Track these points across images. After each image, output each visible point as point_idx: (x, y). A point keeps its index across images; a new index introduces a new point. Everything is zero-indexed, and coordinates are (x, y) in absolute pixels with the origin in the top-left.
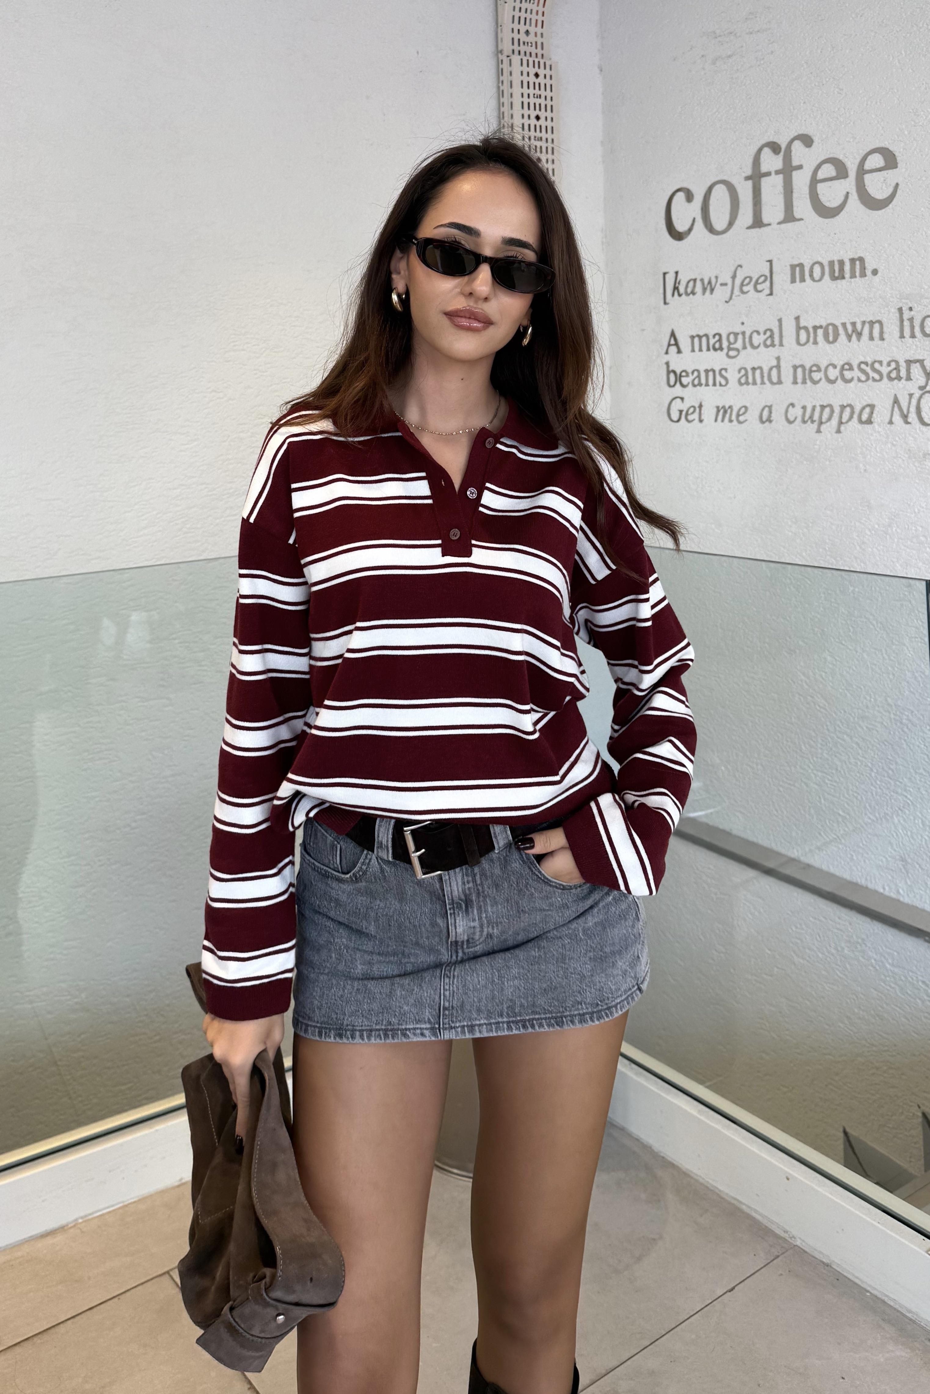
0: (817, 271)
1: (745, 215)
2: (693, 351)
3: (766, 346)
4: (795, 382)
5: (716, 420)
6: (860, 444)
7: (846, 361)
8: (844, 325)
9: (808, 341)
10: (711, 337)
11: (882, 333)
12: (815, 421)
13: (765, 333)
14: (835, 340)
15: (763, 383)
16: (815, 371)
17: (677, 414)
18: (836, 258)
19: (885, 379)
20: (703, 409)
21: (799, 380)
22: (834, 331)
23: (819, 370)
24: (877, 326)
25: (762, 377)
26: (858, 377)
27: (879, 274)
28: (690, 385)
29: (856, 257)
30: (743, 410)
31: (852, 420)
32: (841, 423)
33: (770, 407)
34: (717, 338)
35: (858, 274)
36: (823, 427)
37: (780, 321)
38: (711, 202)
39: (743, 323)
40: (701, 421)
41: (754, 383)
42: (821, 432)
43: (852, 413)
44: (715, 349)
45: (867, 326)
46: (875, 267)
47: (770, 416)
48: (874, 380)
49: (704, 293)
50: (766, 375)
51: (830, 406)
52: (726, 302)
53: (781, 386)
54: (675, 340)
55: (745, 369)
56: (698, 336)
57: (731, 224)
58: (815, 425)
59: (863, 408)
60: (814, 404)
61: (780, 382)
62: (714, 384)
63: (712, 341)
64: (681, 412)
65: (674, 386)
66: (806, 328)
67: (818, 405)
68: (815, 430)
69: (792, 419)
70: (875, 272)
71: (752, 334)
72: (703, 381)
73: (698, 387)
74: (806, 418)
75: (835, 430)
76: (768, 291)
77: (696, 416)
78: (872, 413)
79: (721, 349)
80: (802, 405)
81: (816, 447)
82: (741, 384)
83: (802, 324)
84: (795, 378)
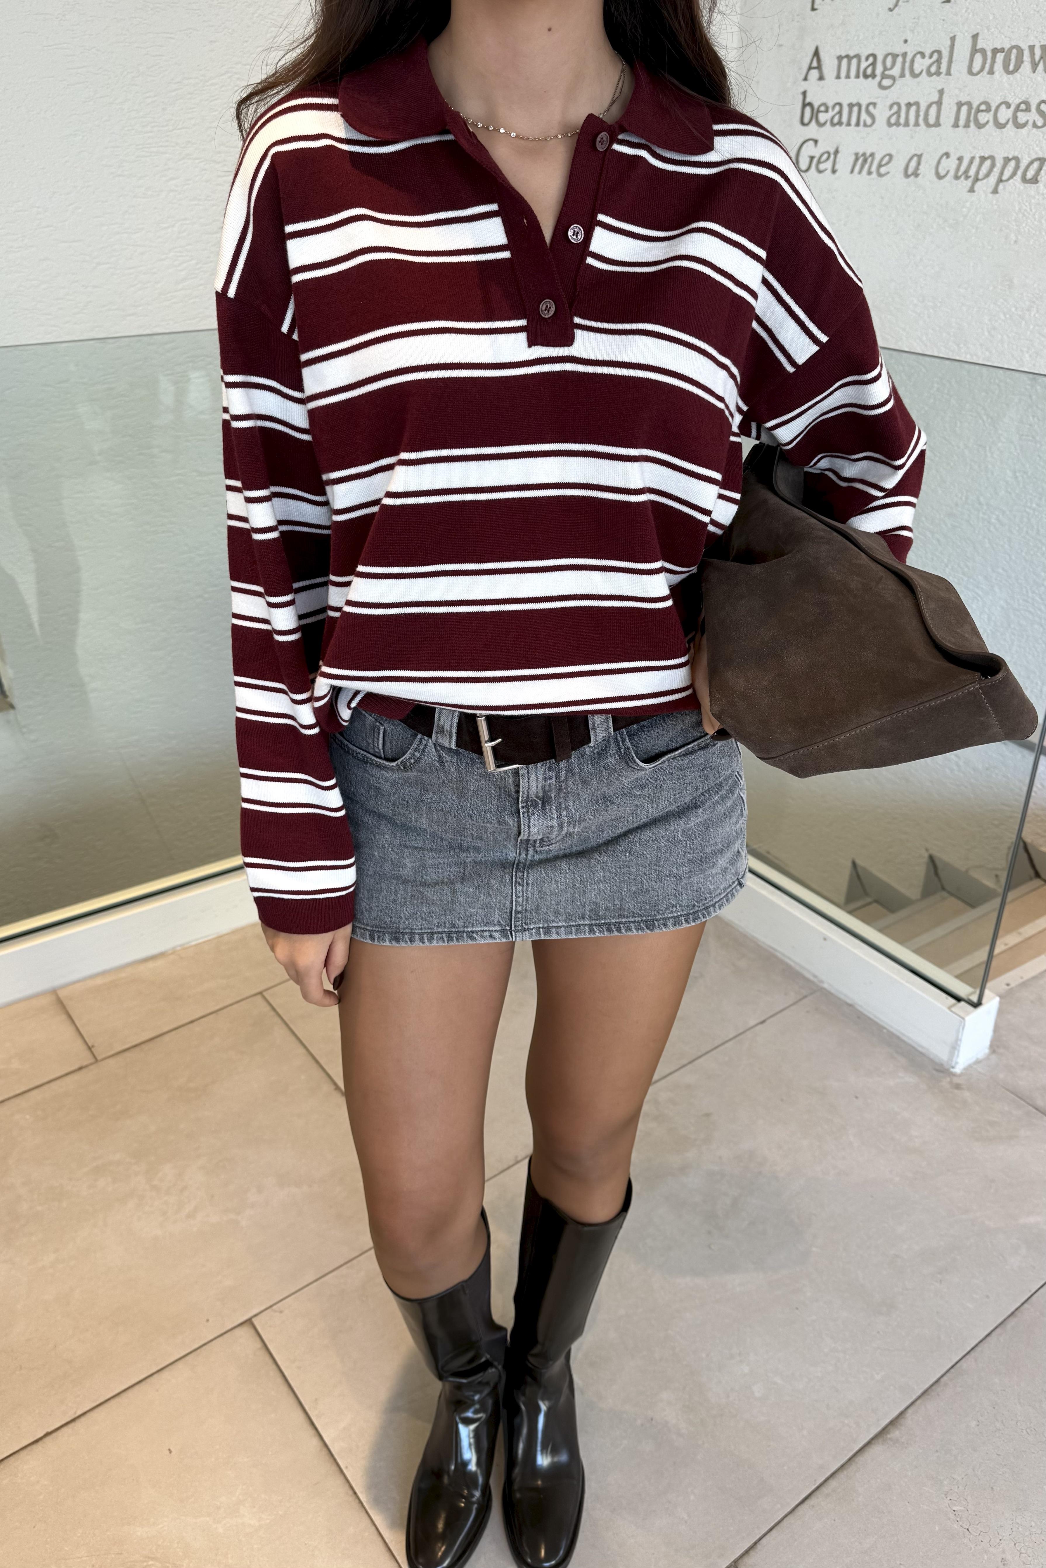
2: (838, 77)
3: (930, 74)
4: (956, 125)
5: (852, 172)
6: (1017, 208)
7: (1023, 99)
8: (1032, 48)
9: (982, 69)
10: (863, 59)
12: (970, 177)
13: (931, 57)
14: (1017, 69)
15: (917, 124)
16: (982, 111)
17: (808, 160)
20: (839, 155)
21: (962, 122)
22: (1017, 56)
23: (988, 110)
25: (917, 115)
26: (1034, 121)
28: (828, 123)
30: (887, 158)
31: (1015, 178)
32: (1000, 180)
33: (920, 157)
34: (871, 60)
36: (979, 183)
37: (953, 39)
39: (906, 41)
40: (834, 171)
41: (907, 124)
42: (974, 191)
43: (1017, 167)
44: (866, 76)
47: (917, 168)
50: (922, 114)
51: (992, 158)
52: (891, 9)
53: (938, 129)
54: (819, 60)
55: (898, 104)
56: (847, 56)
58: (969, 183)
59: (1032, 163)
60: (972, 155)
61: (937, 124)
62: (858, 124)
63: (864, 65)
64: (812, 158)
65: (808, 124)
66: (983, 51)
67: (977, 156)
68: (968, 188)
69: (942, 172)
71: (914, 56)
72: (845, 119)
73: (837, 127)
74: (960, 173)
75: (991, 190)
77: (828, 165)
78: (1040, 169)
79: (873, 76)
80: (958, 155)
81: (964, 210)
82: (890, 125)
83: (979, 47)
84: (957, 118)
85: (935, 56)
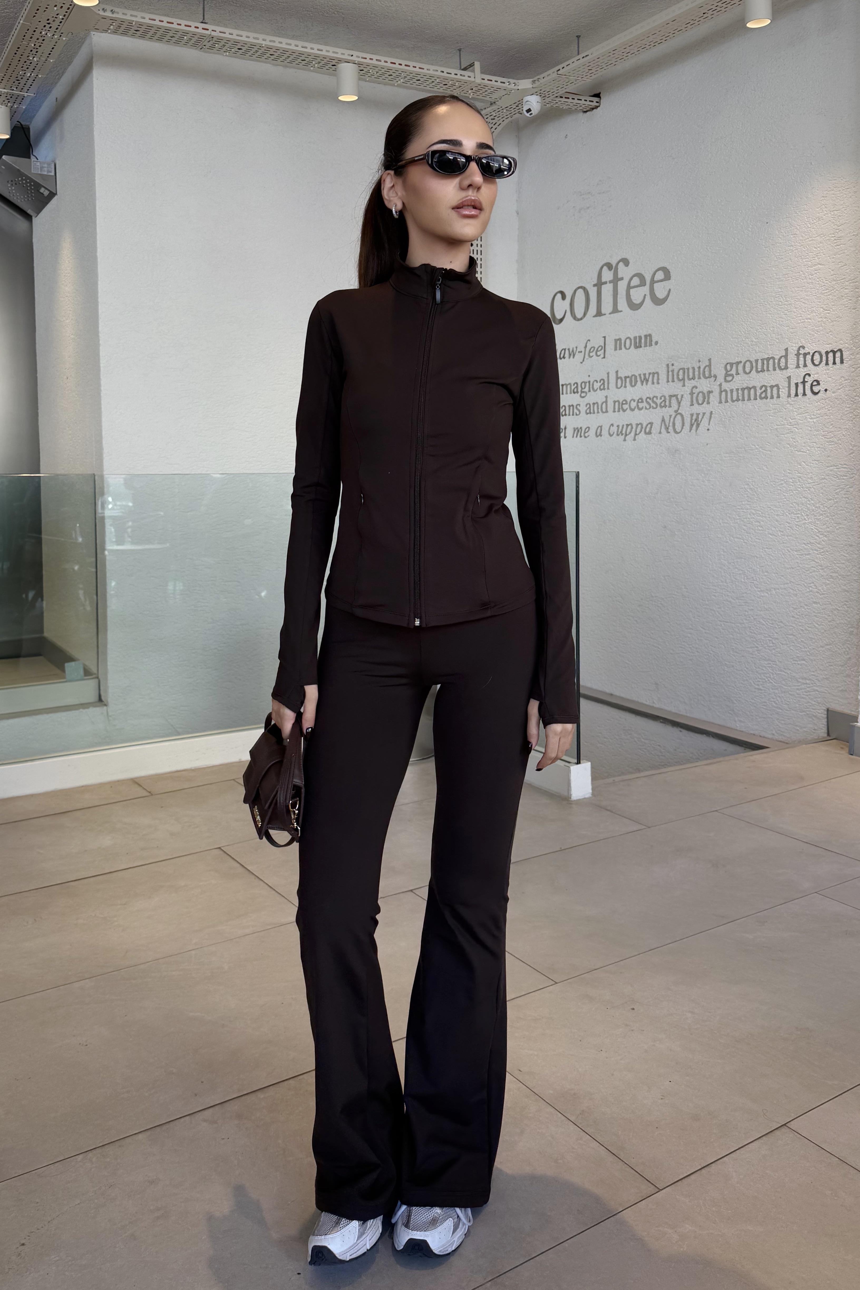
0: (628, 342)
1: (593, 310)
3: (601, 390)
4: (614, 411)
5: (573, 437)
6: (645, 446)
7: (640, 397)
8: (640, 375)
9: (621, 386)
10: (572, 385)
11: (658, 379)
12: (623, 434)
13: (600, 382)
14: (635, 385)
15: (598, 412)
16: (624, 404)
18: (637, 335)
19: (659, 407)
21: (616, 410)
22: (635, 379)
23: (626, 404)
24: (656, 375)
25: (598, 408)
26: (646, 407)
27: (659, 344)
29: (648, 334)
30: (587, 429)
31: (642, 432)
32: (636, 434)
33: (601, 427)
34: (576, 385)
35: (648, 344)
36: (627, 436)
37: (608, 374)
38: (575, 300)
39: (589, 376)
41: (594, 413)
42: (626, 441)
43: (642, 428)
44: (574, 393)
45: (651, 376)
46: (657, 340)
47: (601, 432)
48: (653, 408)
49: (569, 358)
50: (600, 407)
51: (631, 424)
52: (581, 363)
53: (607, 414)
55: (589, 404)
57: (585, 314)
58: (623, 437)
59: (647, 425)
60: (623, 424)
61: (607, 412)
62: (573, 415)
63: (573, 387)
66: (621, 378)
67: (625, 424)
68: (623, 439)
69: (612, 433)
70: (656, 343)
71: (594, 382)
72: (568, 412)
74: (619, 433)
75: (633, 439)
76: (602, 356)
78: (651, 427)
79: (577, 392)
80: (617, 425)
81: (623, 449)
82: (587, 414)
83: (619, 375)
84: (614, 408)
85: (602, 382)
